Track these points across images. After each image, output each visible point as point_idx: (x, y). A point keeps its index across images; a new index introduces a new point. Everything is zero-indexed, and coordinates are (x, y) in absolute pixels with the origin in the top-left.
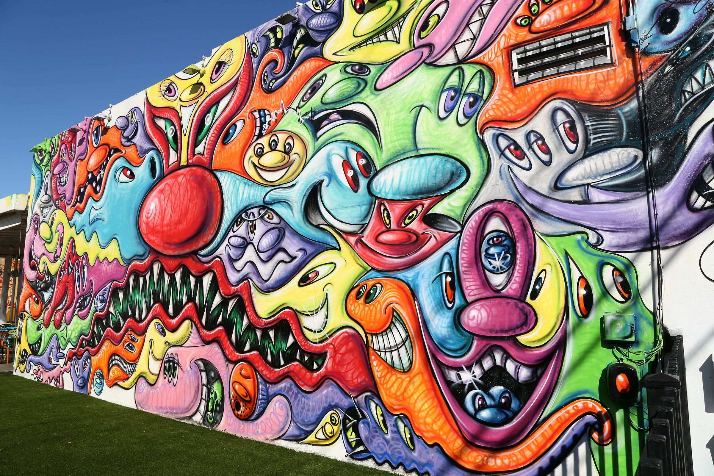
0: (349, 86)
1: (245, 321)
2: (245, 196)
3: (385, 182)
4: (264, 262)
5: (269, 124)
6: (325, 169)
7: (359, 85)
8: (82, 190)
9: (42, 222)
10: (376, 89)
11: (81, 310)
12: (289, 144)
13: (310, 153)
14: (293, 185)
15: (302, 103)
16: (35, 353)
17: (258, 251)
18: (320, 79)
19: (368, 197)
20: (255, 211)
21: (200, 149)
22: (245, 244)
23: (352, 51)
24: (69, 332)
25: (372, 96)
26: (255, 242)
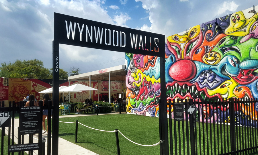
0: (232, 42)
1: (205, 96)
2: (203, 67)
3: (242, 65)
4: (210, 83)
5: (209, 50)
6: (226, 61)
7: (235, 42)
8: (147, 64)
9: (132, 72)
10: (240, 43)
11: (150, 95)
12: (216, 55)
13: (222, 57)
14: (218, 65)
15: (219, 45)
16: (134, 107)
17: (208, 80)
18: (224, 39)
19: (238, 69)
20: (207, 71)
21: (188, 55)
22: (204, 79)
23: (232, 33)
24: (147, 101)
25: (239, 45)
26: (207, 78)
